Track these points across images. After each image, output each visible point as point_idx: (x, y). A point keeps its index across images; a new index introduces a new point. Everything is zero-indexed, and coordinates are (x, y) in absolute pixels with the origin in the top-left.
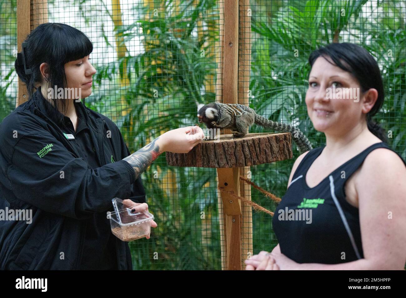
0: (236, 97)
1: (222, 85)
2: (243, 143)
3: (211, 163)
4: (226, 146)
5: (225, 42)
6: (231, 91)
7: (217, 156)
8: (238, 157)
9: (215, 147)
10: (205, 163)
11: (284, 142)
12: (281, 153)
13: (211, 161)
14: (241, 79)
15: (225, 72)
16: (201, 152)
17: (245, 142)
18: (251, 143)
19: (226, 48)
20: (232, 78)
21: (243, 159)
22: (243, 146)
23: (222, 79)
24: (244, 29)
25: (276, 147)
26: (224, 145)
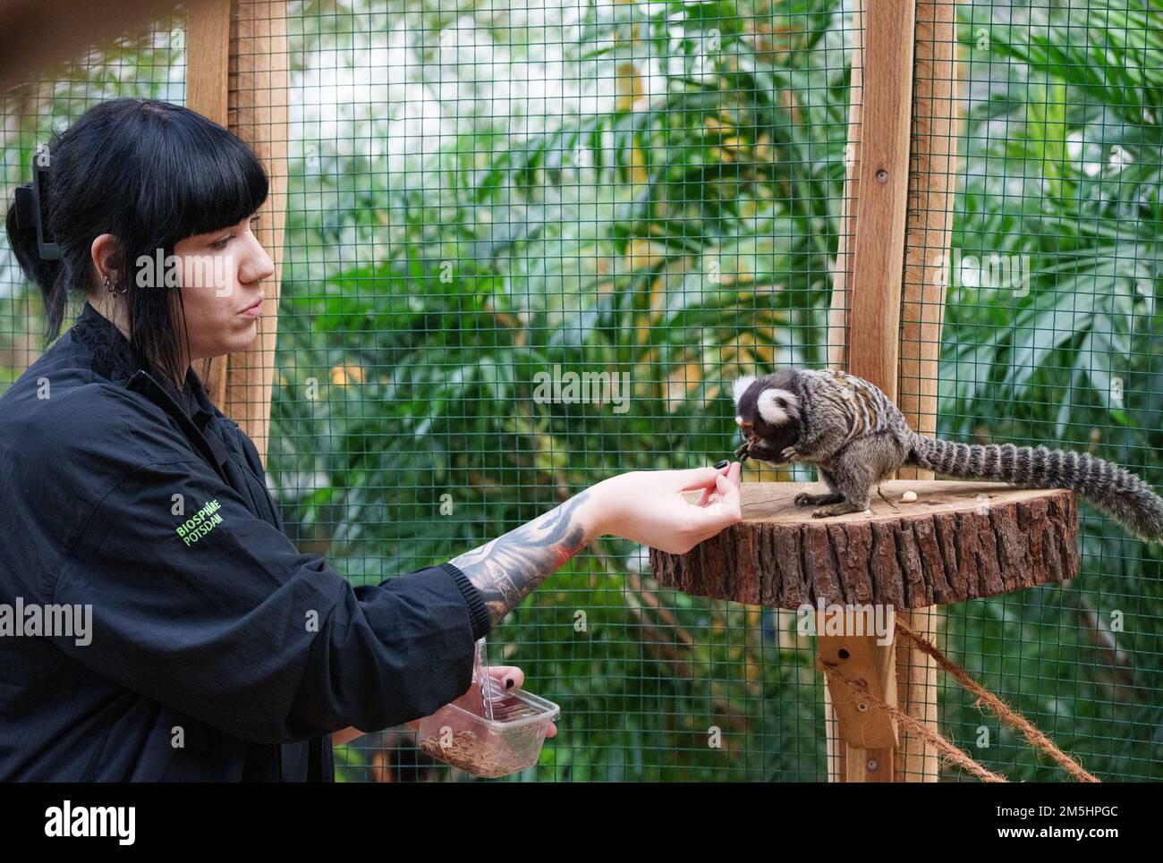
0: (893, 357)
1: (848, 310)
2: (899, 531)
3: (786, 593)
4: (840, 539)
5: (864, 167)
6: (876, 334)
7: (808, 572)
8: (880, 578)
9: (802, 540)
10: (768, 594)
11: (1049, 522)
12: (1036, 562)
13: (786, 588)
14: (913, 293)
15: (858, 269)
16: (756, 555)
17: (908, 528)
18: (927, 531)
19: (865, 186)
20: (881, 291)
21: (896, 586)
22: (898, 541)
23: (848, 292)
24: (929, 123)
25: (1019, 543)
26: (833, 535)
